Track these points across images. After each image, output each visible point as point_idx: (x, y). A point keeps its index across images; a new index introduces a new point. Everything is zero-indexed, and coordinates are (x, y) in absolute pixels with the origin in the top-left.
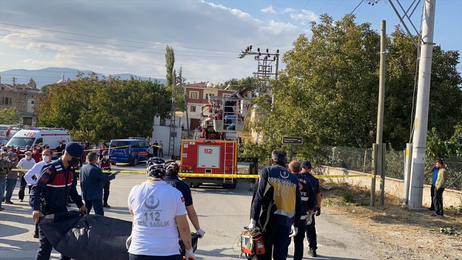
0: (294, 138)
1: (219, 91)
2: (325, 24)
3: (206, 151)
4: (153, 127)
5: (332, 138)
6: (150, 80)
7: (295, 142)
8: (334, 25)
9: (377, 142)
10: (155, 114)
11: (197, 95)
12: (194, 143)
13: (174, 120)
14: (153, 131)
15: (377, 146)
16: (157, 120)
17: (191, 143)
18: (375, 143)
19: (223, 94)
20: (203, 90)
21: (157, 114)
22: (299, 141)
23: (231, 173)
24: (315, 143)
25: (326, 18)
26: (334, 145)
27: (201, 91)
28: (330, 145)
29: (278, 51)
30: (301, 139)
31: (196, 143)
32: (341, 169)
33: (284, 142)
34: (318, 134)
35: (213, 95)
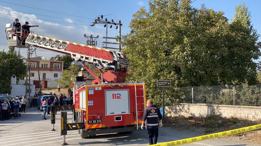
0: (165, 82)
1: (50, 62)
3: (114, 96)
4: (11, 86)
6: (4, 51)
7: (166, 85)
10: (11, 76)
12: (100, 89)
13: (29, 79)
14: (11, 88)
16: (14, 80)
17: (96, 89)
19: (54, 64)
20: (39, 61)
21: (14, 75)
22: (169, 83)
27: (38, 63)
31: (102, 88)
32: (205, 104)
33: (158, 86)
35: (47, 65)
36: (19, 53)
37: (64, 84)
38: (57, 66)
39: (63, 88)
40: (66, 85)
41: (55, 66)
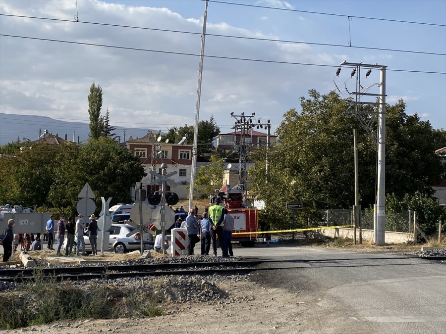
0: (295, 204)
1: (173, 146)
2: (312, 99)
3: (235, 217)
5: (325, 202)
7: (296, 207)
8: (321, 99)
9: (356, 205)
11: (144, 153)
15: (355, 207)
18: (354, 204)
19: (179, 150)
22: (300, 206)
23: (255, 231)
24: (312, 208)
25: (313, 93)
26: (327, 208)
27: (150, 148)
28: (324, 208)
29: (269, 122)
30: (301, 204)
33: (288, 208)
34: (314, 199)
35: (166, 152)
36: (107, 122)
37: (199, 191)
38: (185, 154)
39: (198, 200)
40: (202, 193)
41: (181, 155)
